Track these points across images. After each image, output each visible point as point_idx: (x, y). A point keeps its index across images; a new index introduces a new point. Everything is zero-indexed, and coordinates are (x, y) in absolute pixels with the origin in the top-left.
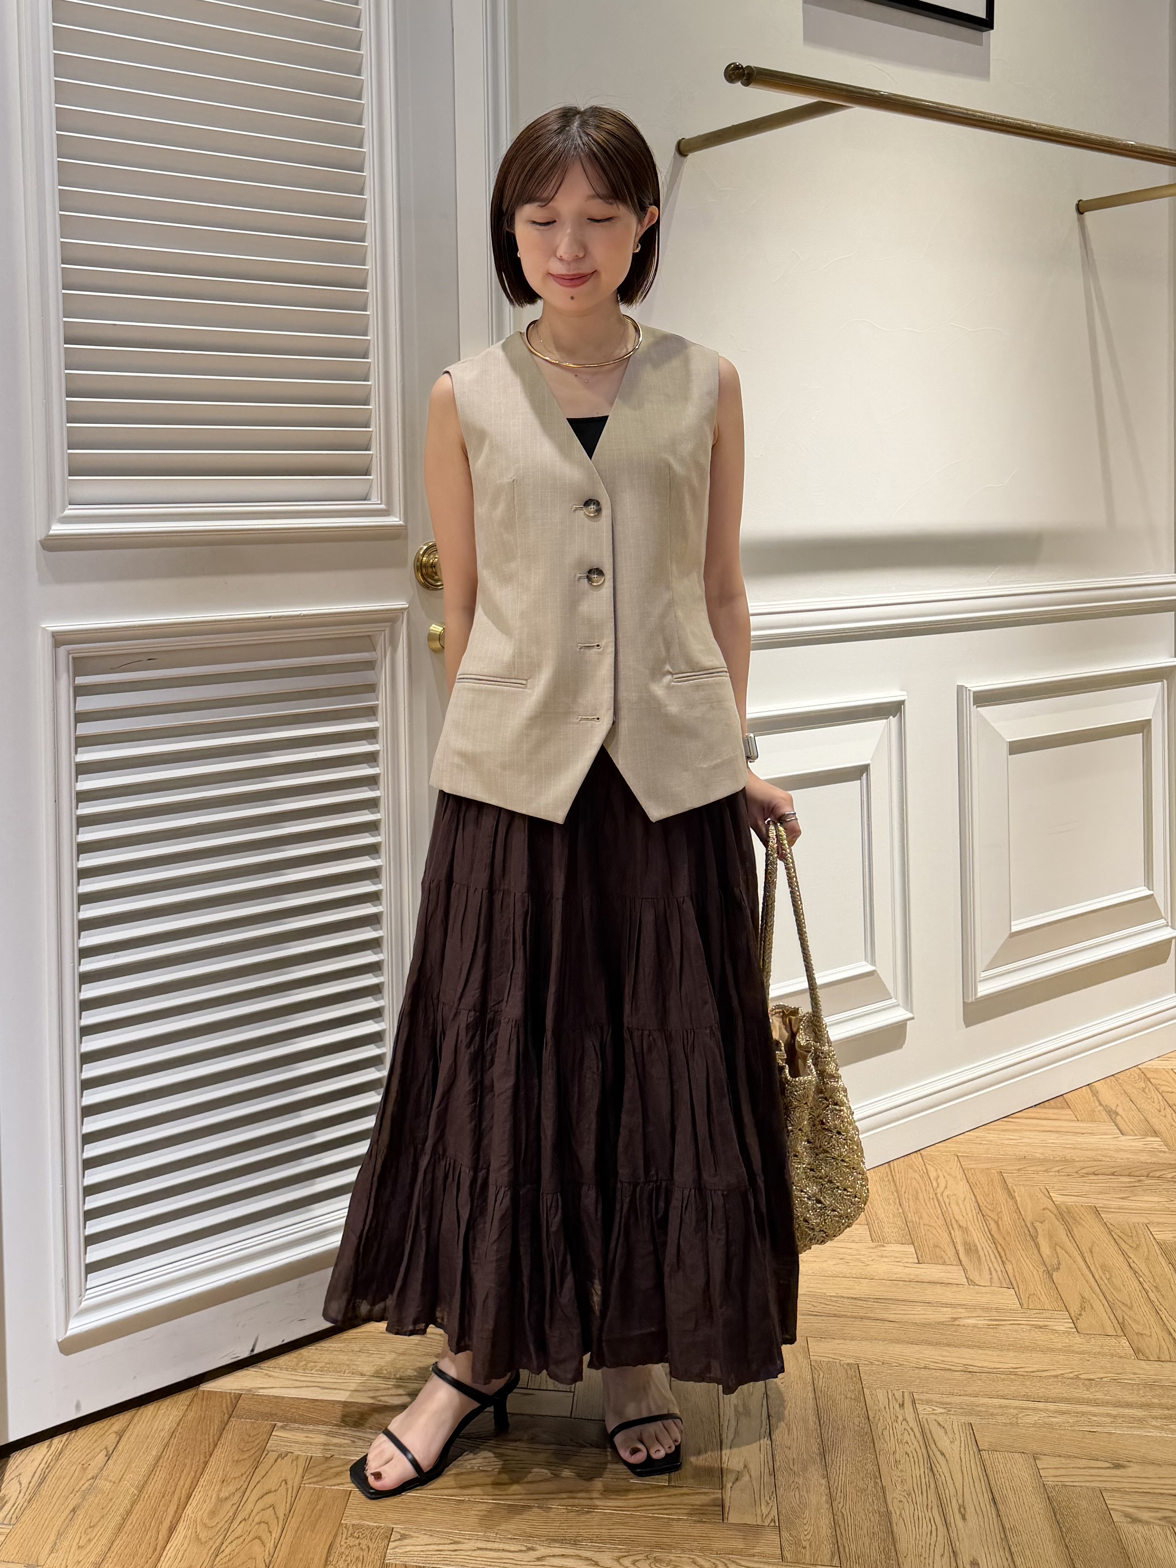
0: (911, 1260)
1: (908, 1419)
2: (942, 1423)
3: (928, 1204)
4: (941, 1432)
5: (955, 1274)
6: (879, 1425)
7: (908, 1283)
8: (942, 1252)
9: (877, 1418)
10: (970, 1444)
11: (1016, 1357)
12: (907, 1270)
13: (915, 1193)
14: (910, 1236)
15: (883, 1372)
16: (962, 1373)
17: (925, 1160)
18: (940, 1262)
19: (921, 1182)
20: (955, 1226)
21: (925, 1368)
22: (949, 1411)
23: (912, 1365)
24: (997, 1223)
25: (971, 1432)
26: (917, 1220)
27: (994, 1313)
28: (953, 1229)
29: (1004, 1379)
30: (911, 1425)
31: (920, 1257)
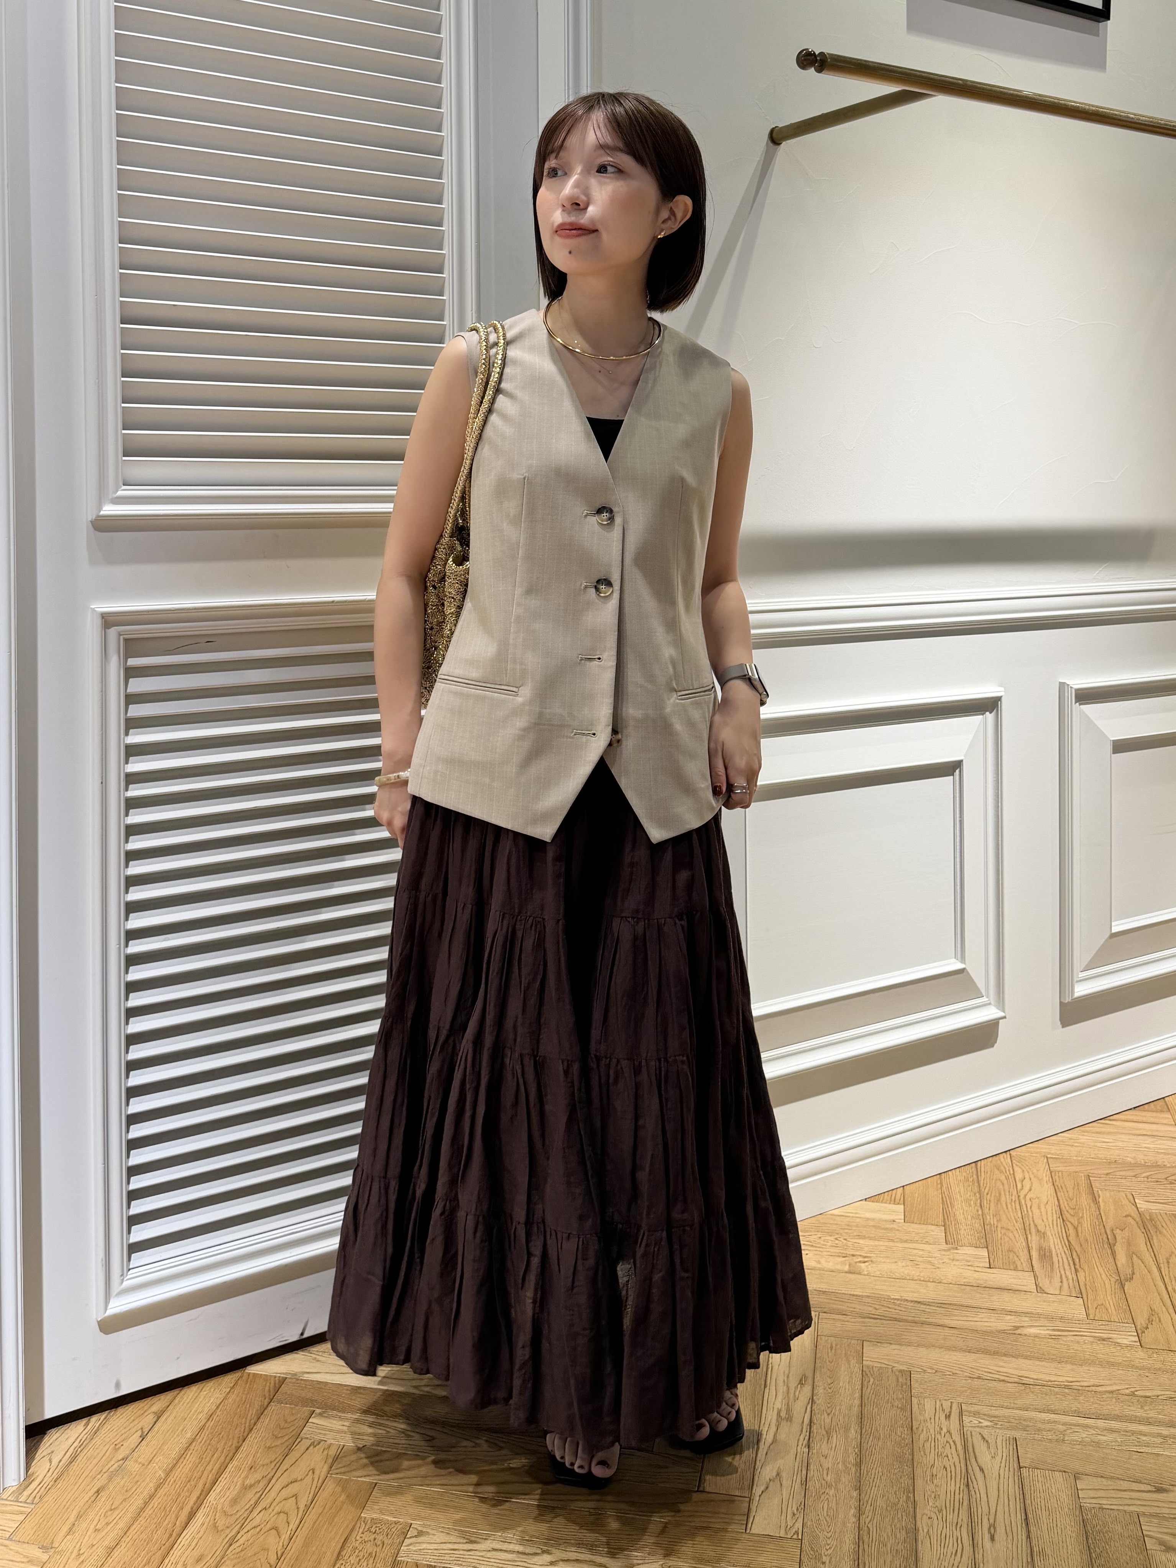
0: (981, 1265)
1: (952, 1432)
2: (986, 1437)
3: (1009, 1206)
4: (984, 1447)
5: (1026, 1281)
6: (922, 1436)
7: (975, 1288)
8: (1016, 1258)
9: (921, 1429)
10: (1011, 1459)
11: (1073, 1370)
12: (976, 1275)
13: (997, 1195)
14: (986, 1240)
15: (934, 1381)
16: (1016, 1385)
17: (1014, 1161)
18: (1012, 1267)
19: (1005, 1182)
20: (1033, 1230)
21: (979, 1378)
22: (996, 1424)
23: (966, 1374)
24: (1076, 1229)
25: (1015, 1447)
26: (996, 1223)
27: (1058, 1323)
28: (1030, 1233)
29: (1057, 1393)
30: (954, 1438)
31: (991, 1261)
